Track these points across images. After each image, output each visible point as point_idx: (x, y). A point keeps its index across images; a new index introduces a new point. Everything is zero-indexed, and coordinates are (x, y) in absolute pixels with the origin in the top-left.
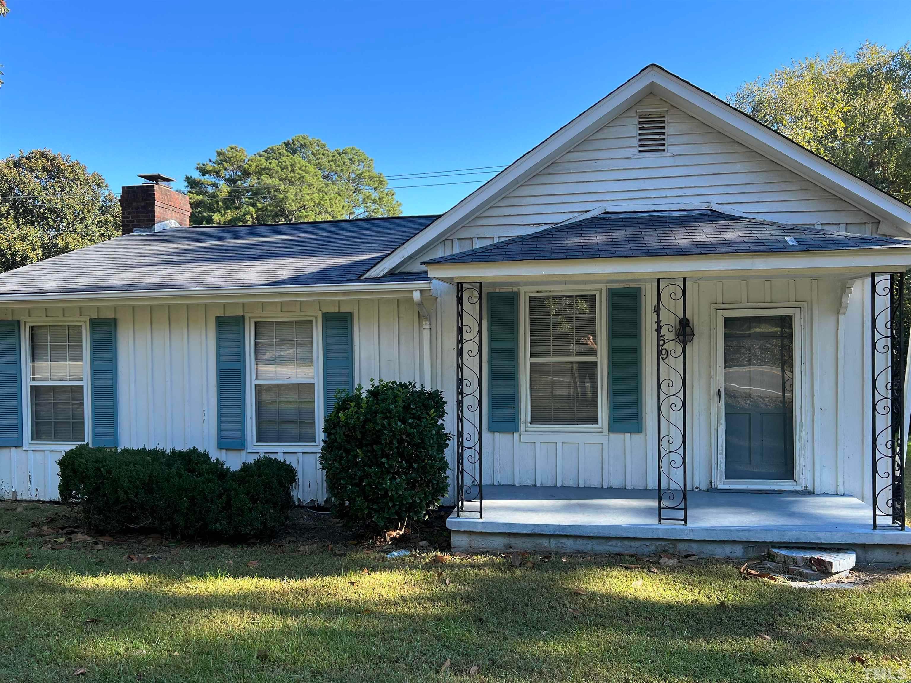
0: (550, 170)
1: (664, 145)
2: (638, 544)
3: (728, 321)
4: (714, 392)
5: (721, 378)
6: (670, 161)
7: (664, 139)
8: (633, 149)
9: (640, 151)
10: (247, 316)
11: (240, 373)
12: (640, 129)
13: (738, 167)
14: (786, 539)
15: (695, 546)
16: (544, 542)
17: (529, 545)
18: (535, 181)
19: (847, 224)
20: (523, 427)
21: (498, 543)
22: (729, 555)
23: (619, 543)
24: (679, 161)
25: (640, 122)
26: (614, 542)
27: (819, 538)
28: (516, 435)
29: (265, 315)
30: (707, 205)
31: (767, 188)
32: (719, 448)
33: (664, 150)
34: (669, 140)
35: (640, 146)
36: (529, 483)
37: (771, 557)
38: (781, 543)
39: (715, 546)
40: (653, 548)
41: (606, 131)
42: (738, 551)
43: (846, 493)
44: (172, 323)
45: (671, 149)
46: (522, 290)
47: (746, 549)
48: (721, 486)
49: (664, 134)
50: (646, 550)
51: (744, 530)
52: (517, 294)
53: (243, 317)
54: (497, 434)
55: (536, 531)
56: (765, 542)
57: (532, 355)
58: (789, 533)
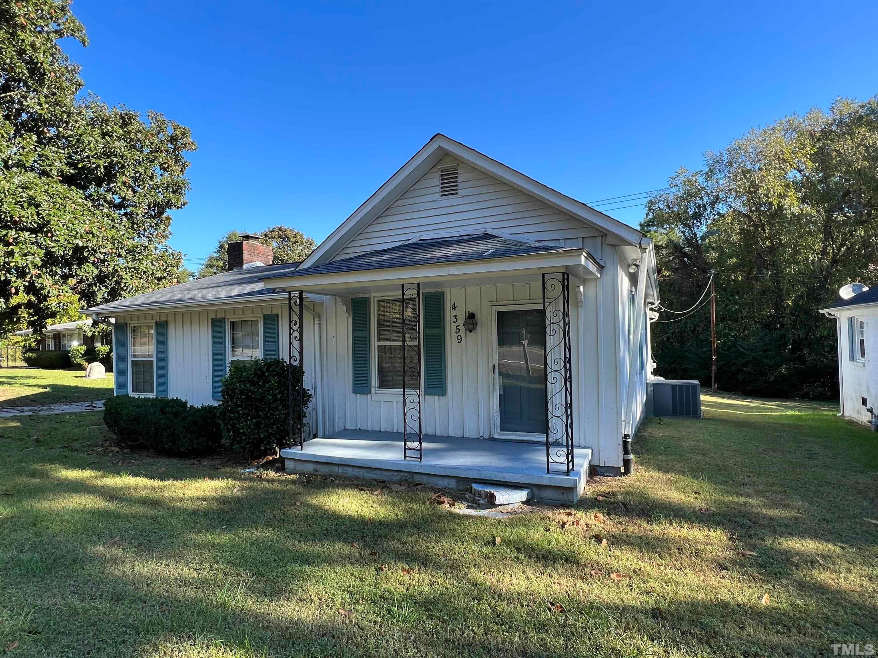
0: (386, 213)
1: (456, 190)
2: (390, 474)
3: (500, 315)
4: (491, 367)
5: (496, 356)
6: (460, 201)
7: (457, 186)
8: (437, 194)
9: (442, 196)
10: (227, 317)
11: (223, 354)
12: (442, 180)
13: (505, 201)
14: (482, 477)
15: (425, 477)
16: (336, 469)
17: (327, 470)
18: (378, 221)
19: (583, 238)
20: (373, 391)
21: (310, 468)
22: (447, 486)
23: (379, 472)
24: (466, 200)
25: (442, 175)
26: (375, 472)
27: (504, 478)
28: (369, 396)
29: (236, 316)
30: (484, 230)
31: (525, 215)
32: (495, 408)
33: (457, 193)
34: (460, 186)
35: (442, 192)
36: (377, 429)
37: (470, 490)
38: (479, 479)
39: (438, 479)
40: (399, 477)
41: (420, 182)
42: (453, 484)
43: (587, 445)
44: (193, 324)
45: (461, 192)
46: (372, 295)
47: (458, 482)
48: (496, 437)
49: (456, 182)
50: (395, 478)
51: (455, 468)
52: (369, 298)
53: (225, 318)
54: (358, 395)
55: (329, 461)
56: (468, 478)
57: (379, 340)
58: (484, 473)
